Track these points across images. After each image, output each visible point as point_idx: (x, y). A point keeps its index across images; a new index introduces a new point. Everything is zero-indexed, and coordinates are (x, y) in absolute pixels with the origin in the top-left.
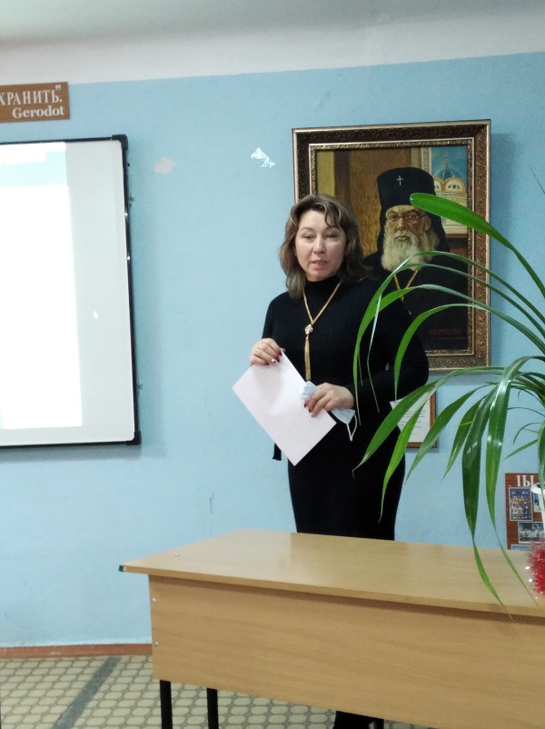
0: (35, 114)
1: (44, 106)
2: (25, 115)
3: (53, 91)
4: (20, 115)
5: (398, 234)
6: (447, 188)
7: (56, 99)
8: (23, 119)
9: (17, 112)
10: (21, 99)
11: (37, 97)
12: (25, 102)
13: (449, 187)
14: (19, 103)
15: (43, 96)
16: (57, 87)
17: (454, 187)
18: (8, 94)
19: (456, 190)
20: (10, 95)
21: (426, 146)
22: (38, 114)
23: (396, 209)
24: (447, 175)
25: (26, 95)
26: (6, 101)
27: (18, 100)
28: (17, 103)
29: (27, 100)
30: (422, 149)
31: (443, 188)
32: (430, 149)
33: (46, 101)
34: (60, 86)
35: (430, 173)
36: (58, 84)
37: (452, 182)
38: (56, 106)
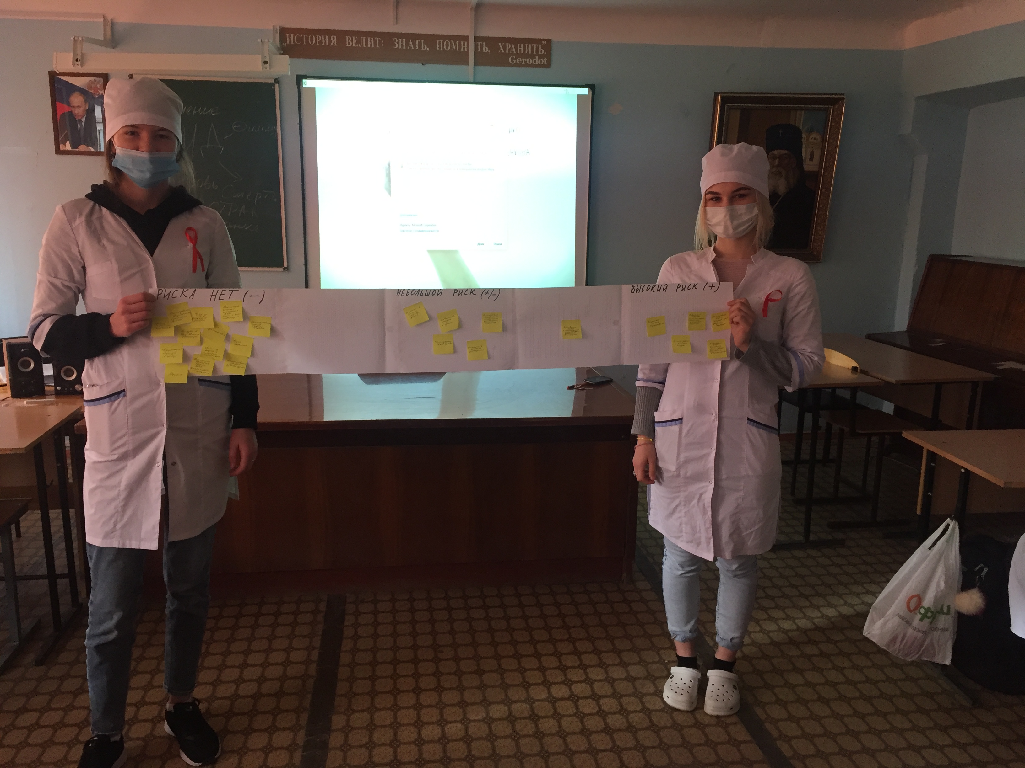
0: (525, 62)
1: (532, 56)
2: (518, 62)
3: (540, 46)
4: (515, 61)
5: (774, 170)
6: (810, 139)
7: (542, 51)
8: (516, 65)
9: (512, 59)
10: (516, 50)
11: (528, 49)
12: (519, 52)
13: (812, 139)
14: (515, 52)
15: (532, 48)
16: (543, 42)
17: (815, 139)
18: (507, 44)
19: (815, 141)
20: (508, 46)
21: (801, 109)
22: (528, 62)
23: (776, 152)
24: (811, 131)
25: (520, 47)
26: (505, 49)
27: (514, 50)
28: (513, 52)
29: (520, 50)
30: (798, 112)
31: (808, 139)
32: (803, 112)
33: (535, 53)
34: (545, 42)
35: (801, 128)
36: (544, 40)
37: (814, 135)
38: (541, 57)
